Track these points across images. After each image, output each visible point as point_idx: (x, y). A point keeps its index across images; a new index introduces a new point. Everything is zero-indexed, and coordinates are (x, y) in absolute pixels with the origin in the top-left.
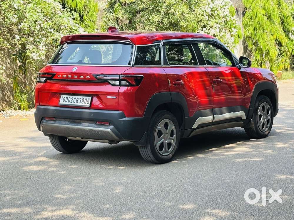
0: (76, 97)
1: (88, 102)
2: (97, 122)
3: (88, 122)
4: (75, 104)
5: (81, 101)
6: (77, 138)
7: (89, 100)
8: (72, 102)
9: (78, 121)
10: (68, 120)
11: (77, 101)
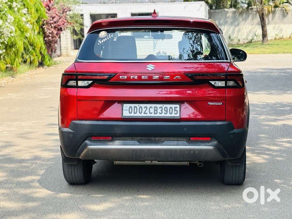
0: (153, 105)
1: (176, 112)
2: (191, 139)
3: (176, 139)
4: (153, 115)
5: (163, 110)
6: (146, 161)
7: (176, 109)
8: (146, 112)
9: (157, 139)
10: (139, 138)
11: (156, 112)
